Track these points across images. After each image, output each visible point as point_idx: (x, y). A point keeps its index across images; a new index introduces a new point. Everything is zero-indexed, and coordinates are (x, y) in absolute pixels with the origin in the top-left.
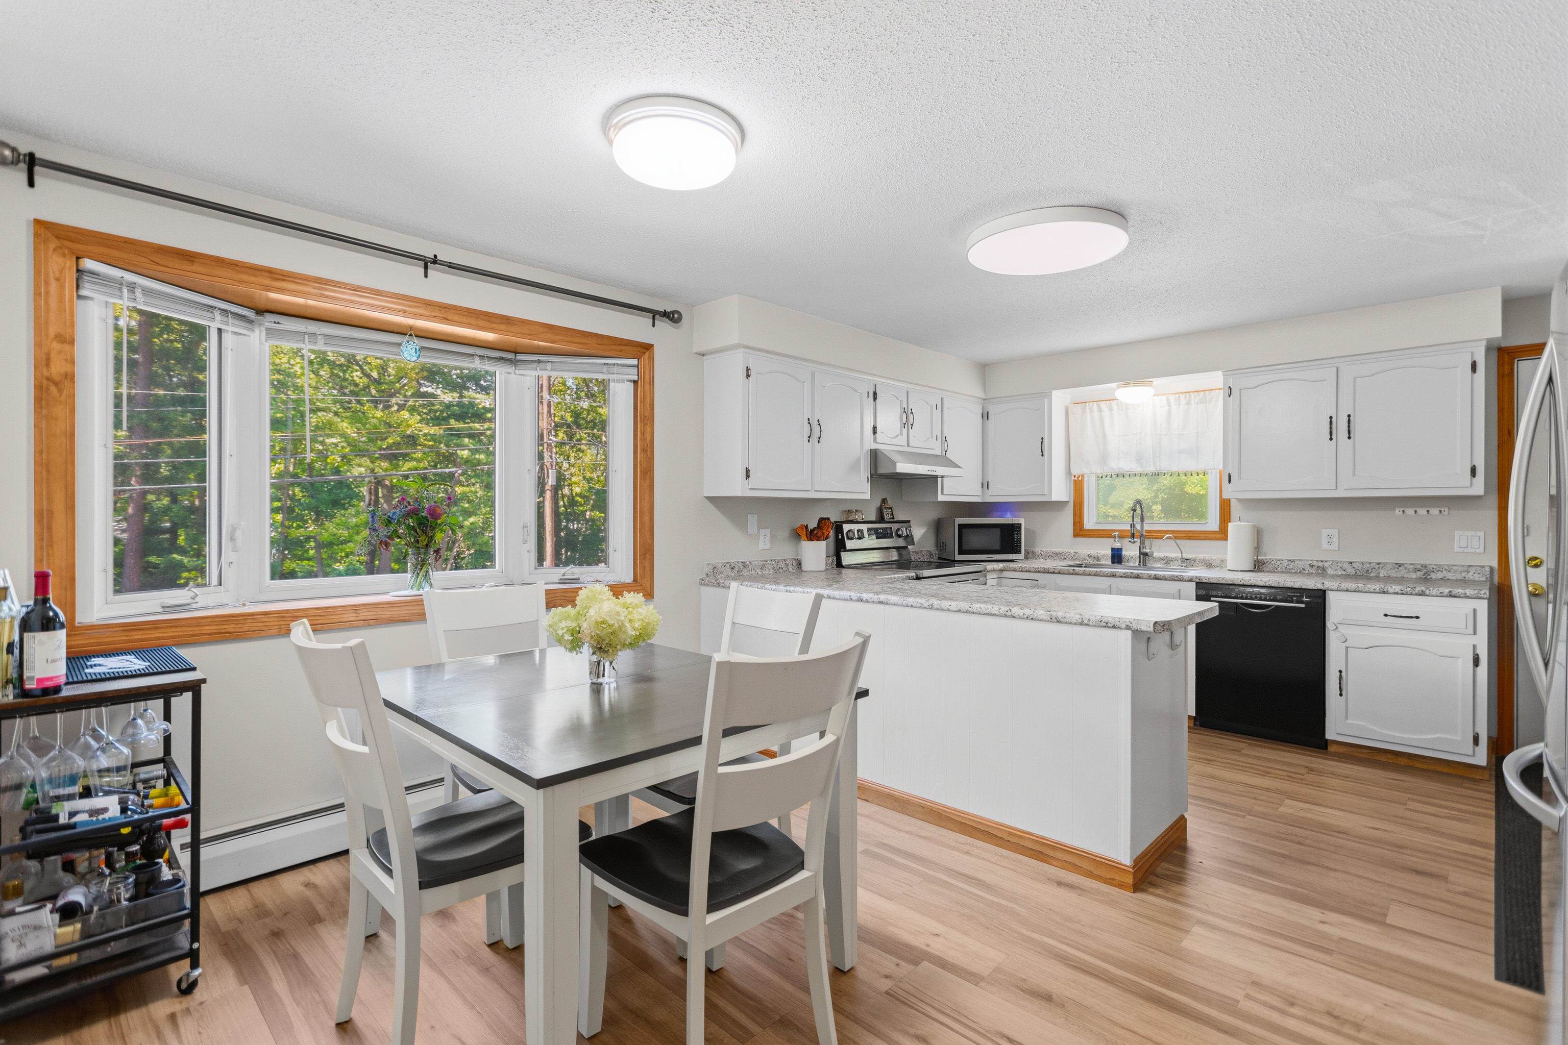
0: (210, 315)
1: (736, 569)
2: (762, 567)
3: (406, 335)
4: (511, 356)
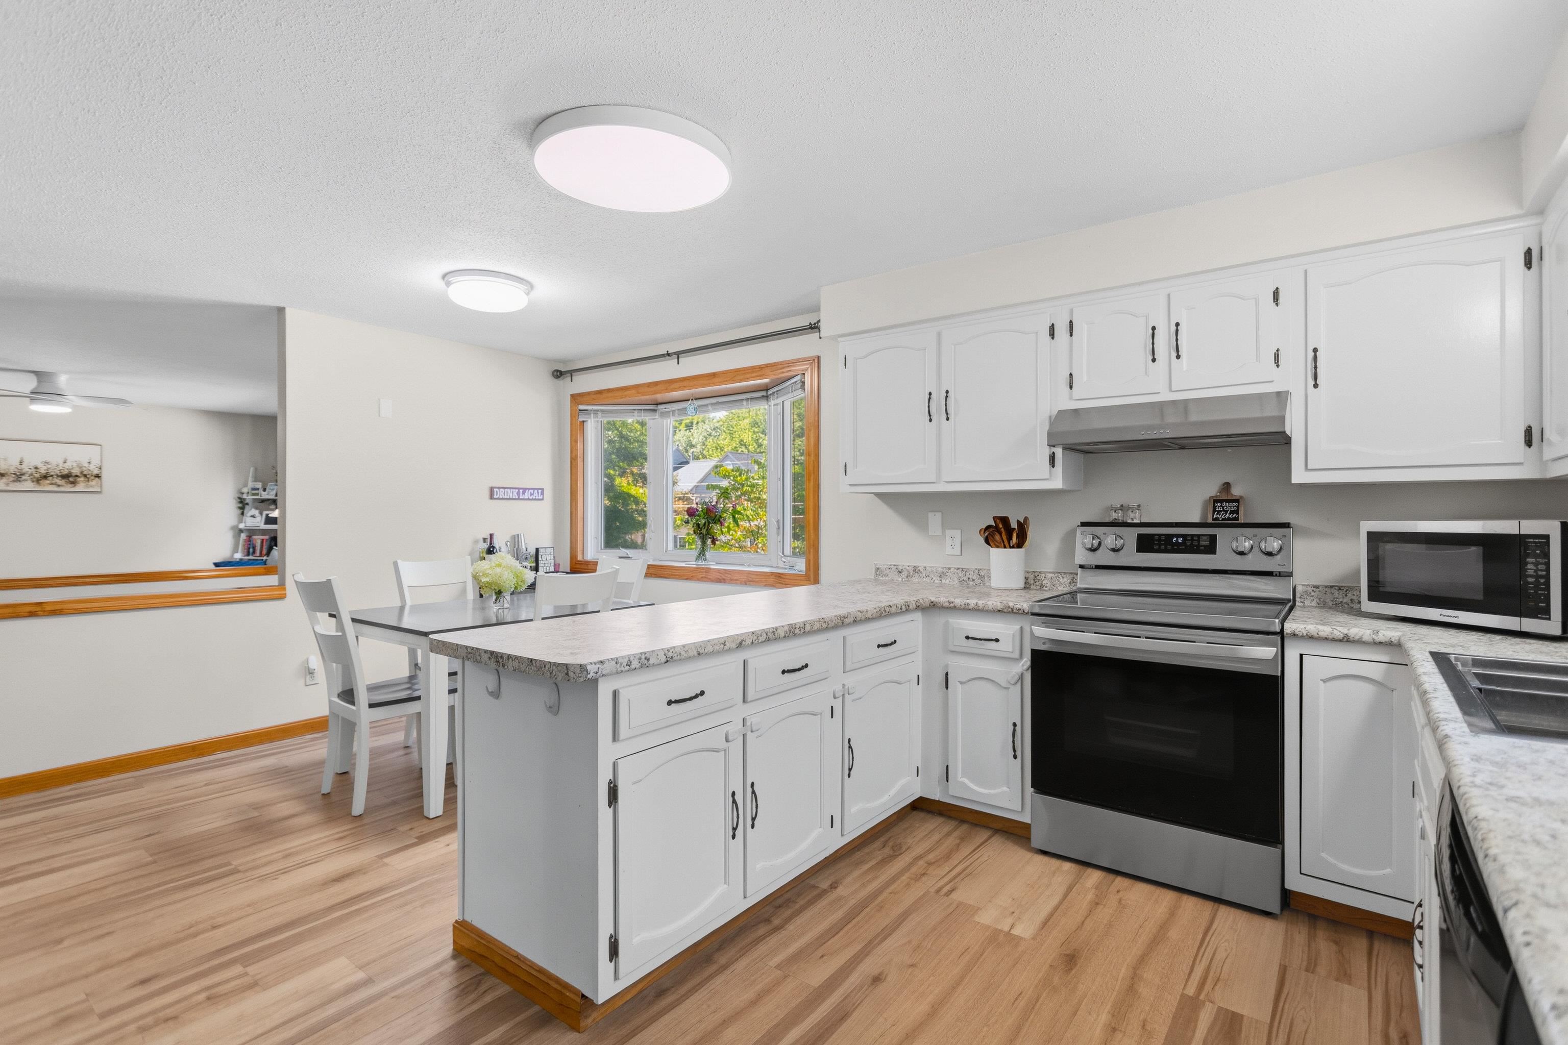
0: (632, 414)
1: (905, 574)
2: (942, 575)
3: (689, 400)
4: (764, 393)
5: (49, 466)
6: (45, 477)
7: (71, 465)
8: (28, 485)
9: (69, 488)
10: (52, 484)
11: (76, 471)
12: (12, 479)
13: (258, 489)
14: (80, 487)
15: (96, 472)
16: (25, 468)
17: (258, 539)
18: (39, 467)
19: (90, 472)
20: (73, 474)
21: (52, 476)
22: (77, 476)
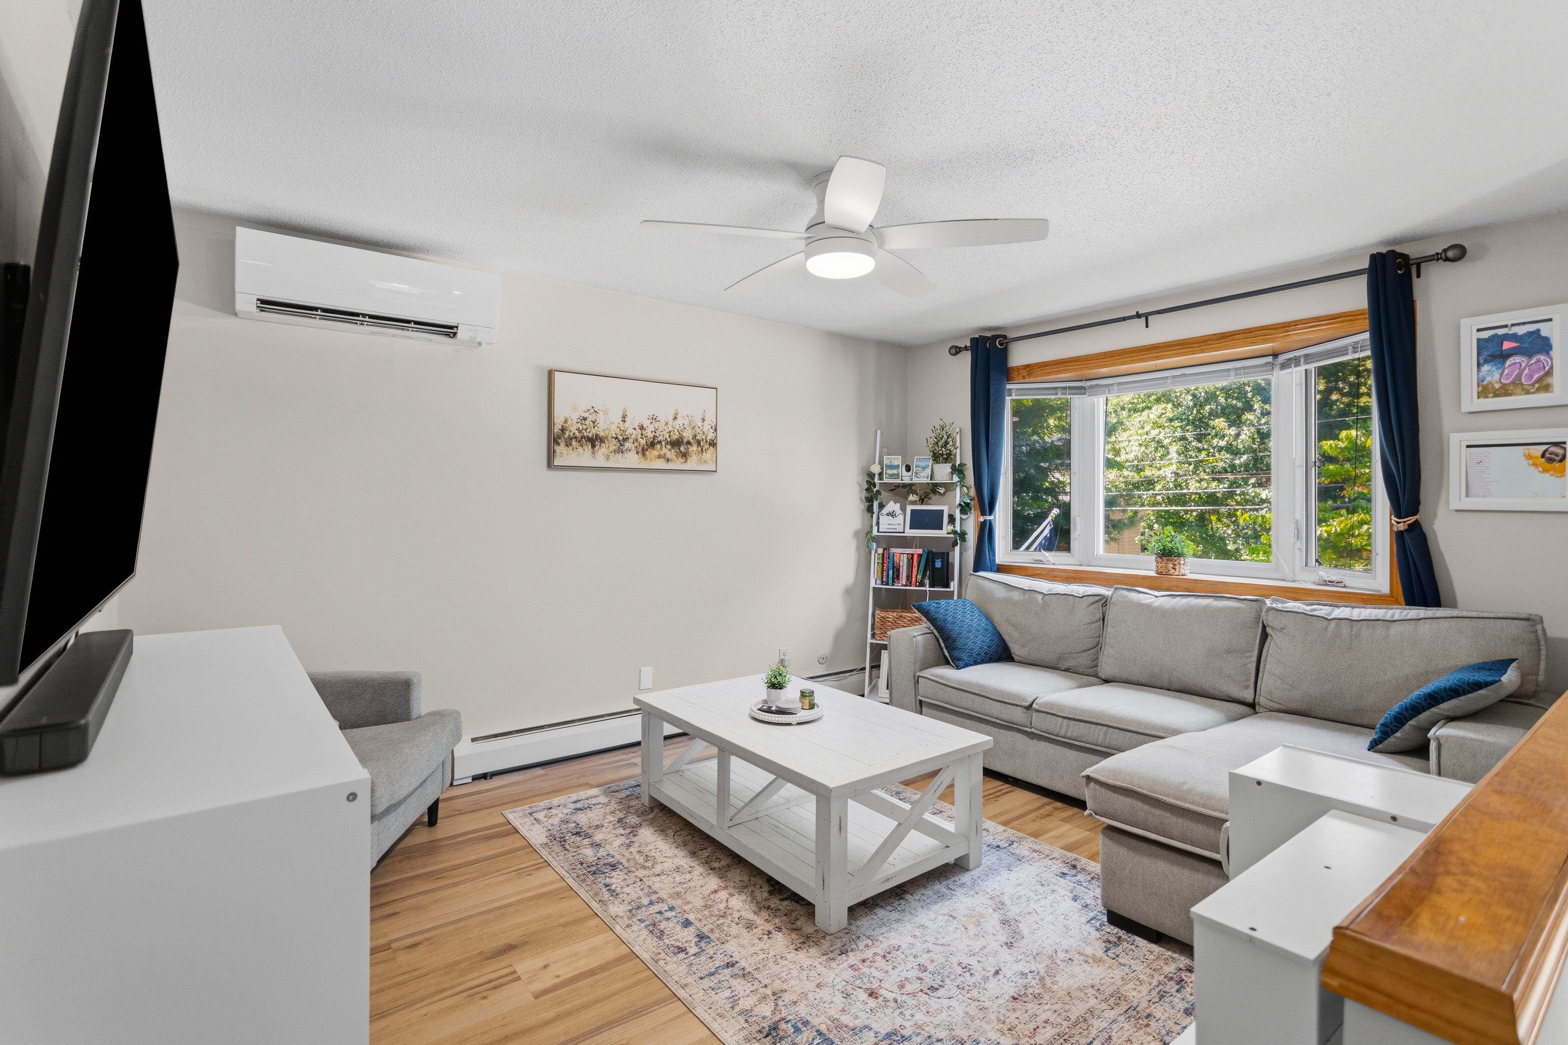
5: (657, 425)
6: (652, 445)
7: (683, 427)
8: (632, 459)
9: (678, 464)
10: (659, 457)
11: (688, 435)
12: (613, 448)
13: (897, 467)
14: (692, 463)
15: (710, 436)
16: (630, 427)
17: (901, 555)
18: (645, 426)
19: (704, 437)
20: (685, 440)
21: (660, 442)
22: (689, 443)
